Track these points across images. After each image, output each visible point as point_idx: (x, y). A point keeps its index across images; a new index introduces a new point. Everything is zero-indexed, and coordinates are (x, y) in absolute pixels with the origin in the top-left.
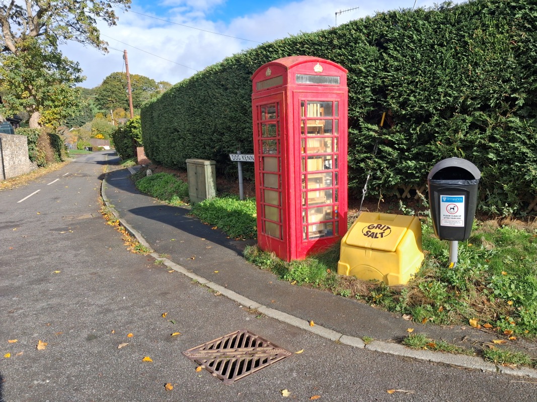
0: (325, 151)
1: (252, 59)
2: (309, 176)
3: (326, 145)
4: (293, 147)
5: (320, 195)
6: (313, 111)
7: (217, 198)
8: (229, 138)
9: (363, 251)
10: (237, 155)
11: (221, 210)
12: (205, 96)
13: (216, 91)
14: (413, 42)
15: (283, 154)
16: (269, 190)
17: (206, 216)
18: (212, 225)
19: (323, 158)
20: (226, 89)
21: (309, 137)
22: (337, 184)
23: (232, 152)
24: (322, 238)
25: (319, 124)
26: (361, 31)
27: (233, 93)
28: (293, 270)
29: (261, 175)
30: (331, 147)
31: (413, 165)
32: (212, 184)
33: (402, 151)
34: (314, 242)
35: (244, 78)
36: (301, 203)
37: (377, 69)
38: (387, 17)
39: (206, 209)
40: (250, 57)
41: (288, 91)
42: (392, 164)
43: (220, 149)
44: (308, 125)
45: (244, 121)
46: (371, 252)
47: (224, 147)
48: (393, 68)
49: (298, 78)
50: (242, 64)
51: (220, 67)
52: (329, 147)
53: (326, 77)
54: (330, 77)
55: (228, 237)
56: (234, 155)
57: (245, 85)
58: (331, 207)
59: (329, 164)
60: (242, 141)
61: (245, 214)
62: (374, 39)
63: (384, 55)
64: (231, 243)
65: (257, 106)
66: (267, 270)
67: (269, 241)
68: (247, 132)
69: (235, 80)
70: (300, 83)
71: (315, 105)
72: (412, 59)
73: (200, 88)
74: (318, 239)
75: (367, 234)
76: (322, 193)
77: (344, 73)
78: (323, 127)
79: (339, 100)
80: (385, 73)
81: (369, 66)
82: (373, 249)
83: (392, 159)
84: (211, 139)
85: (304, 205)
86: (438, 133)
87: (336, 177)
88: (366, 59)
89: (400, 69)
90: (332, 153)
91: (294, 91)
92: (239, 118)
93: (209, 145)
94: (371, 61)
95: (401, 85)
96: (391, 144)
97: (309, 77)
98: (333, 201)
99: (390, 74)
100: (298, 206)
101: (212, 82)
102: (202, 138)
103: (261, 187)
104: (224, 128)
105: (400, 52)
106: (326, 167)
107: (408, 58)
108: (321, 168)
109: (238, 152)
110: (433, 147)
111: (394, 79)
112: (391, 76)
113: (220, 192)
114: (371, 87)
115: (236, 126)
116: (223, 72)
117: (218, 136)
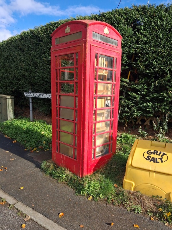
0: (107, 94)
1: (42, 32)
2: (98, 112)
3: (107, 88)
4: (89, 89)
5: (102, 126)
6: (102, 62)
7: (15, 120)
8: (23, 83)
9: (147, 173)
10: (29, 93)
11: (18, 128)
12: (8, 56)
13: (16, 52)
14: (158, 26)
15: (80, 94)
16: (65, 120)
17: (8, 132)
18: (13, 139)
19: (105, 98)
20: (23, 51)
21: (99, 83)
22: (113, 117)
23: (26, 91)
24: (103, 156)
25: (105, 73)
26: (122, 16)
27: (28, 54)
28: (87, 185)
29: (58, 109)
30: (110, 91)
31: (150, 105)
32: (11, 111)
33: (143, 96)
34: (98, 160)
35: (36, 44)
36: (92, 132)
37: (132, 42)
38: (140, 9)
39: (8, 127)
40: (41, 30)
41: (87, 43)
42: (136, 103)
43: (17, 89)
44: (99, 73)
45: (35, 72)
46: (154, 174)
47: (20, 88)
48: (143, 42)
49: (94, 35)
50: (35, 35)
51: (19, 37)
52: (109, 91)
53: (111, 39)
54: (113, 40)
55: (26, 150)
56: (27, 93)
57: (36, 49)
58: (108, 134)
59: (108, 103)
60: (33, 85)
61: (36, 132)
62: (130, 22)
63: (137, 33)
64: (29, 155)
65: (56, 57)
66: (63, 183)
67: (63, 159)
68: (37, 79)
69: (30, 45)
70: (95, 39)
71: (103, 58)
72: (157, 37)
73: (5, 50)
74: (100, 157)
75: (148, 159)
76: (104, 124)
77: (120, 39)
78: (106, 76)
79: (117, 57)
80: (137, 45)
81: (127, 40)
82: (156, 172)
83: (136, 100)
84: (11, 83)
85: (93, 133)
86: (168, 86)
87: (112, 112)
88: (125, 35)
89: (148, 43)
90: (111, 95)
91: (92, 44)
92: (31, 70)
93: (10, 87)
94: (128, 37)
95: (148, 53)
96: (136, 91)
97: (100, 36)
98: (110, 129)
99: (141, 46)
100: (90, 134)
101: (13, 46)
102: (5, 81)
103: (57, 118)
104: (20, 76)
105: (148, 32)
106: (107, 106)
107: (153, 36)
108: (104, 106)
109: (30, 91)
110: (165, 95)
111: (143, 49)
112: (141, 47)
113: (17, 115)
114: (127, 54)
115: (29, 75)
116: (21, 40)
117: (16, 81)
